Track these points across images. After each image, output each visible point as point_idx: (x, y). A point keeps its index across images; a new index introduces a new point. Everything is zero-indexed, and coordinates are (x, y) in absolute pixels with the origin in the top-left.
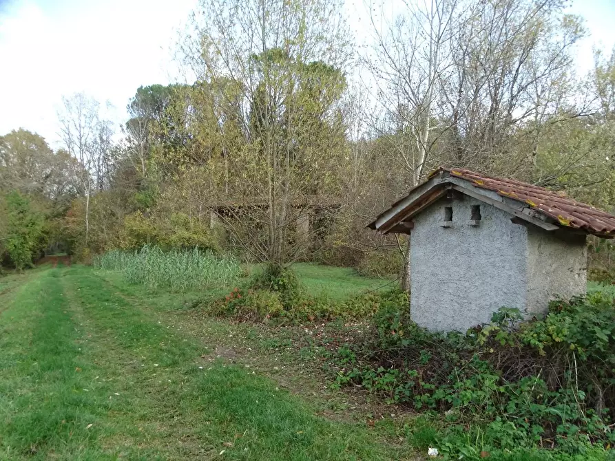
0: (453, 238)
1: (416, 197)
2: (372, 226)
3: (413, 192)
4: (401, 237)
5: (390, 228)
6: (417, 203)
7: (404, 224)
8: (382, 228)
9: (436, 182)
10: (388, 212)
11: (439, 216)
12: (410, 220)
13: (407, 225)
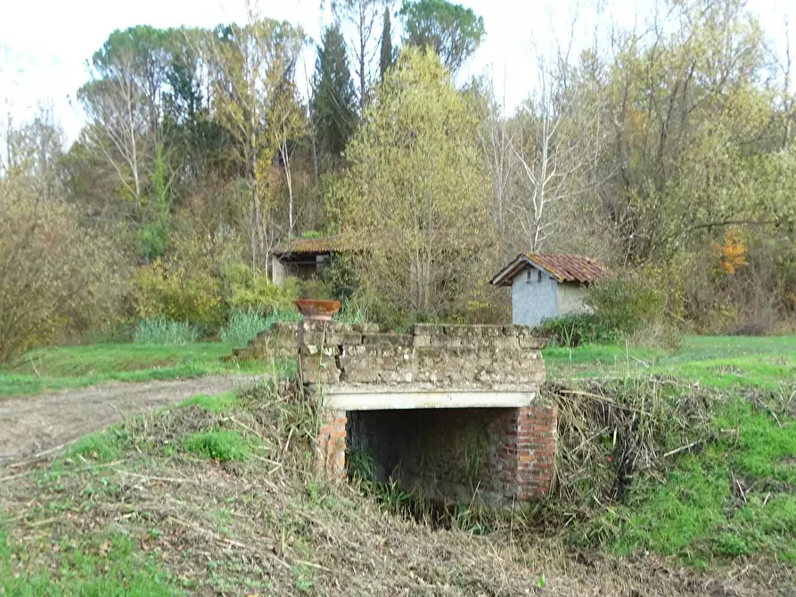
0: (531, 288)
1: (512, 267)
2: (491, 282)
3: (502, 271)
4: (509, 287)
5: (502, 284)
6: (513, 270)
7: (508, 281)
8: (497, 283)
9: (520, 259)
10: (499, 275)
11: (525, 276)
12: (511, 279)
13: (509, 282)
